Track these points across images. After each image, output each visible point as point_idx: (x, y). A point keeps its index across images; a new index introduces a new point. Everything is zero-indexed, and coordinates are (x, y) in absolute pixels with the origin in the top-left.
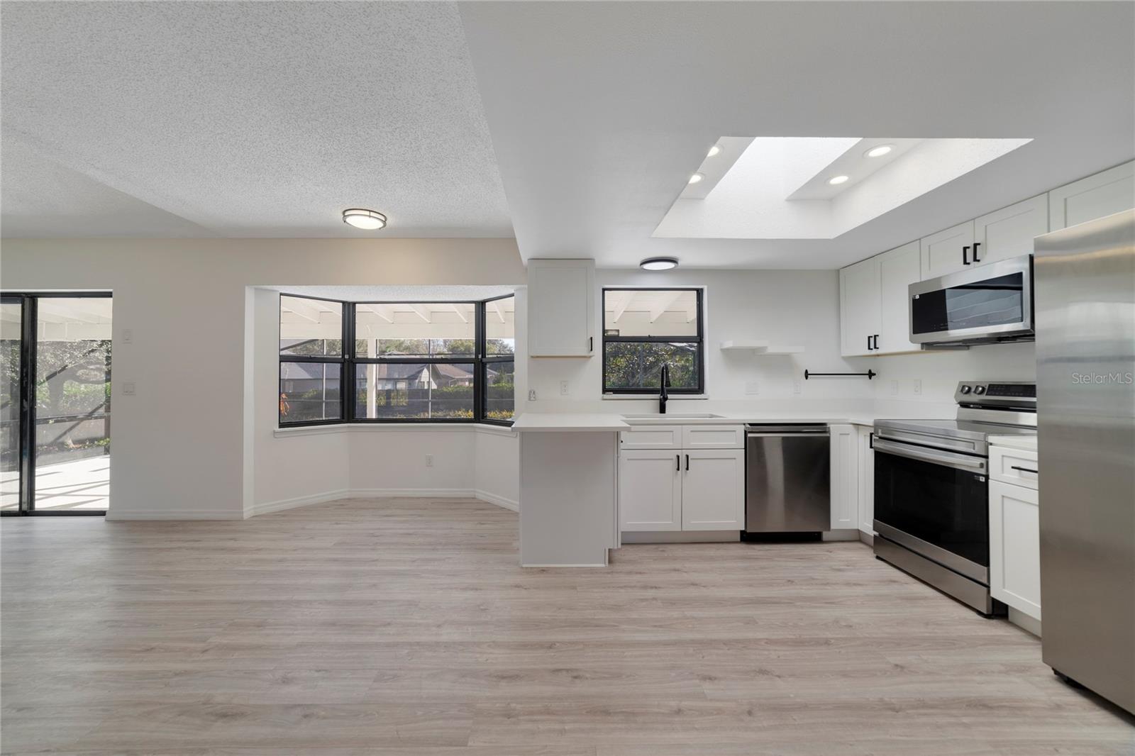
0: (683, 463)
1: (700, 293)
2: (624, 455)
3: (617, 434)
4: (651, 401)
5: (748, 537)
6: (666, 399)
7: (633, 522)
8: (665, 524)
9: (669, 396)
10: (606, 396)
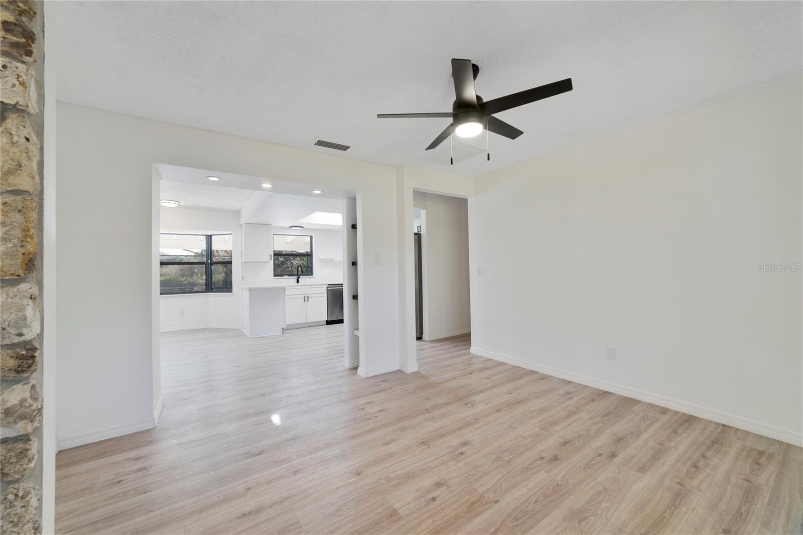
0: (306, 299)
1: (311, 237)
2: (287, 297)
3: (285, 288)
4: (294, 279)
5: (329, 323)
6: (299, 278)
7: (290, 321)
8: (302, 320)
9: (301, 277)
10: (275, 277)
